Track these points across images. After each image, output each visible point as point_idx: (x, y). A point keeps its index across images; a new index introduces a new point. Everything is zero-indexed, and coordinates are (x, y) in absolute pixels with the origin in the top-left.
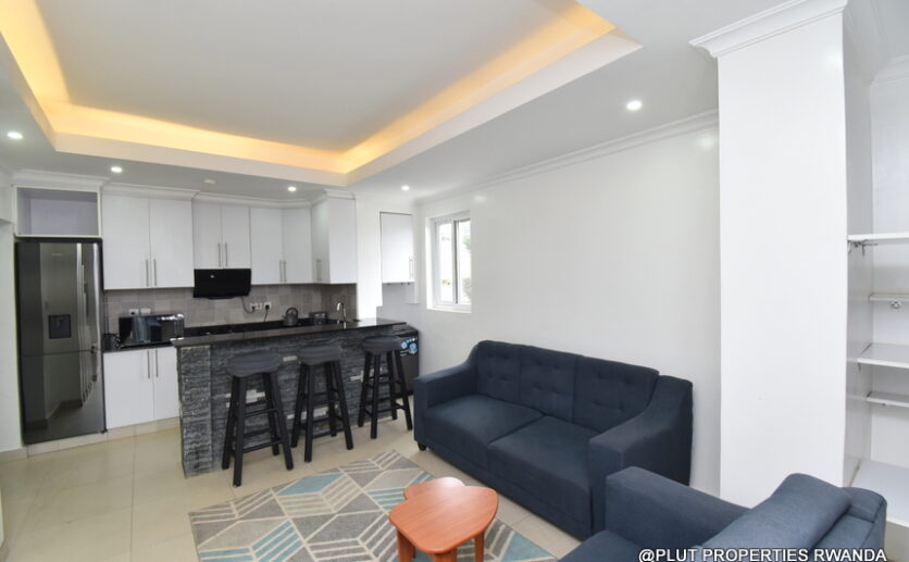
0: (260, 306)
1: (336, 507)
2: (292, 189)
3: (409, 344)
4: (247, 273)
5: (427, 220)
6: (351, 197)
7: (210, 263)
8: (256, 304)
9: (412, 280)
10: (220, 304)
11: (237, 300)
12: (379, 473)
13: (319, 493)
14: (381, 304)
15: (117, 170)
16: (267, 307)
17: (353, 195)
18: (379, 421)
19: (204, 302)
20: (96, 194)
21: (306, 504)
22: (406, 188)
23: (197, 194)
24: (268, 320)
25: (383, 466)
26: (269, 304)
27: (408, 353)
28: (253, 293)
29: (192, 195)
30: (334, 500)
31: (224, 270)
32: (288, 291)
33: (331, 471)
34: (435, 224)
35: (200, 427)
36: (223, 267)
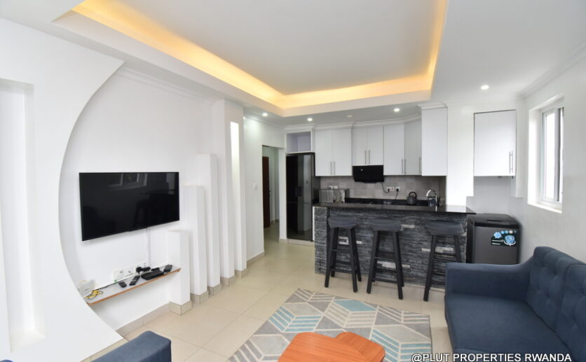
0: (392, 189)
1: (347, 325)
2: (397, 110)
3: (504, 236)
4: (381, 168)
5: (532, 112)
6: (443, 106)
7: (361, 163)
8: (390, 188)
9: (513, 174)
10: (370, 186)
11: (379, 184)
12: (398, 323)
13: (351, 312)
14: (471, 194)
15: (310, 120)
16: (398, 190)
17: (445, 104)
18: (431, 288)
19: (361, 185)
20: (310, 132)
21: (338, 313)
22: (485, 87)
23: (354, 124)
24: (397, 198)
25: (405, 321)
26: (399, 188)
27: (503, 244)
28: (387, 181)
29: (351, 125)
30: (352, 321)
31: (368, 166)
32: (413, 181)
33: (372, 305)
34: (542, 114)
35: (322, 250)
36: (367, 165)
